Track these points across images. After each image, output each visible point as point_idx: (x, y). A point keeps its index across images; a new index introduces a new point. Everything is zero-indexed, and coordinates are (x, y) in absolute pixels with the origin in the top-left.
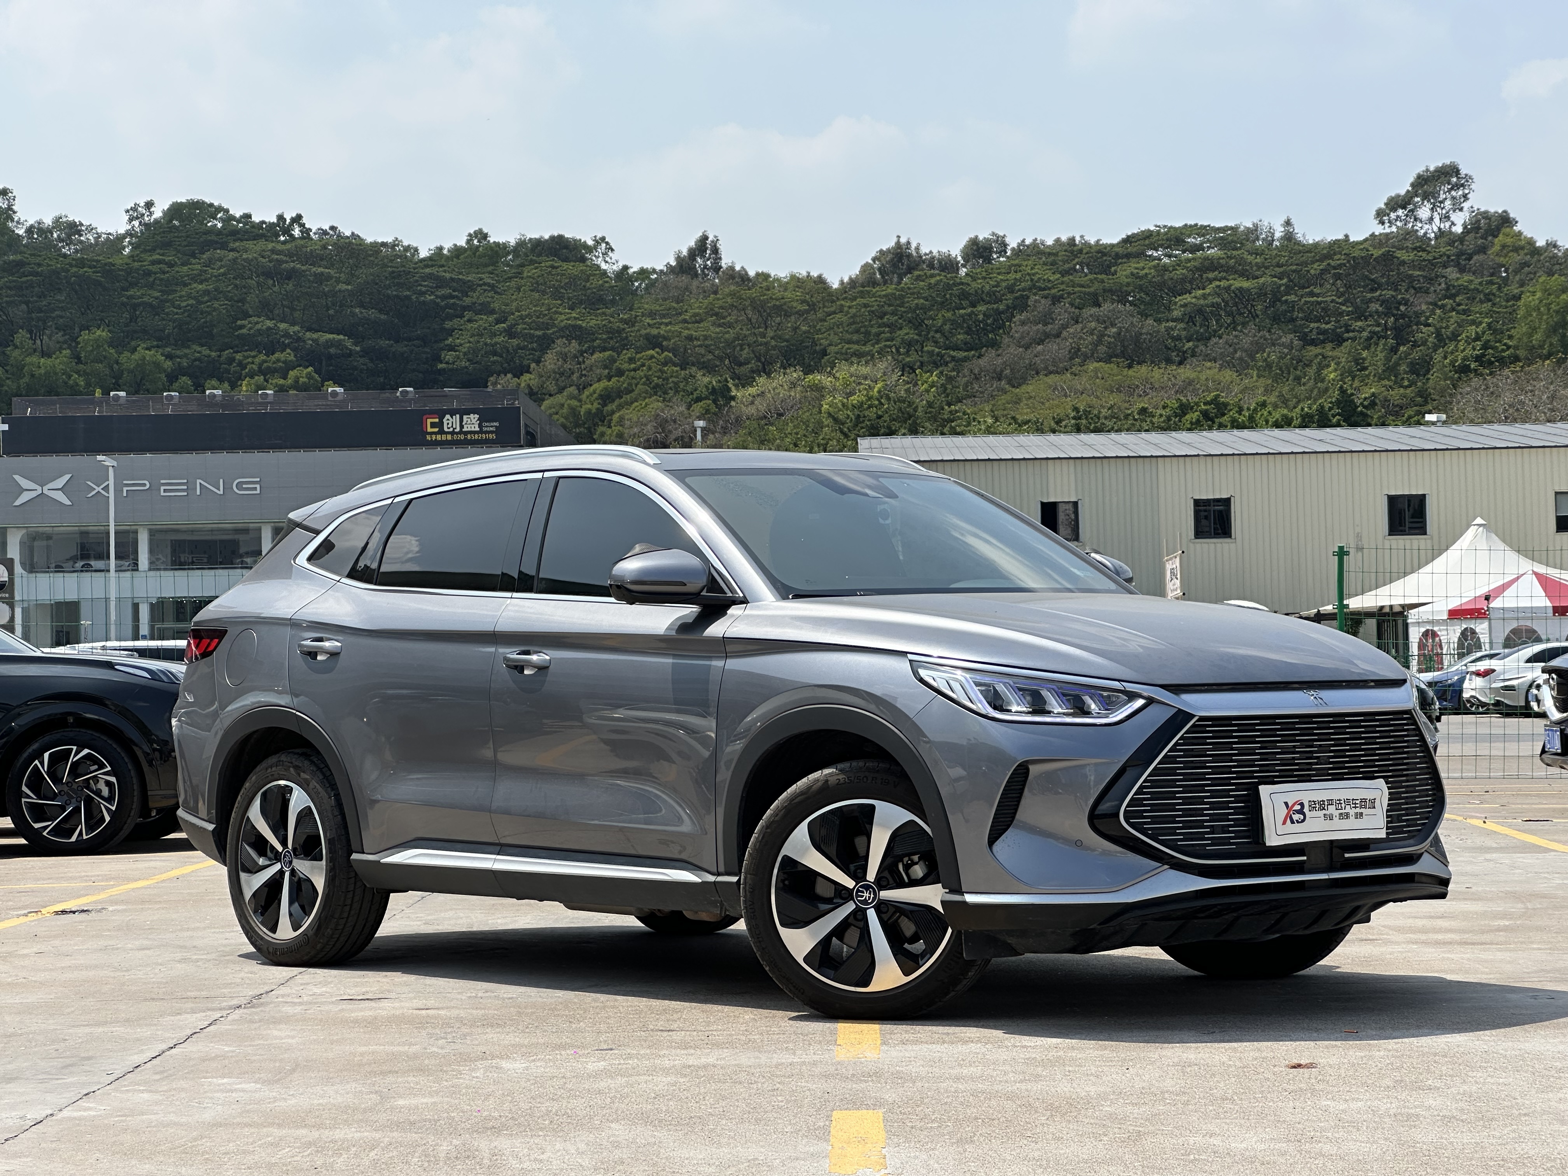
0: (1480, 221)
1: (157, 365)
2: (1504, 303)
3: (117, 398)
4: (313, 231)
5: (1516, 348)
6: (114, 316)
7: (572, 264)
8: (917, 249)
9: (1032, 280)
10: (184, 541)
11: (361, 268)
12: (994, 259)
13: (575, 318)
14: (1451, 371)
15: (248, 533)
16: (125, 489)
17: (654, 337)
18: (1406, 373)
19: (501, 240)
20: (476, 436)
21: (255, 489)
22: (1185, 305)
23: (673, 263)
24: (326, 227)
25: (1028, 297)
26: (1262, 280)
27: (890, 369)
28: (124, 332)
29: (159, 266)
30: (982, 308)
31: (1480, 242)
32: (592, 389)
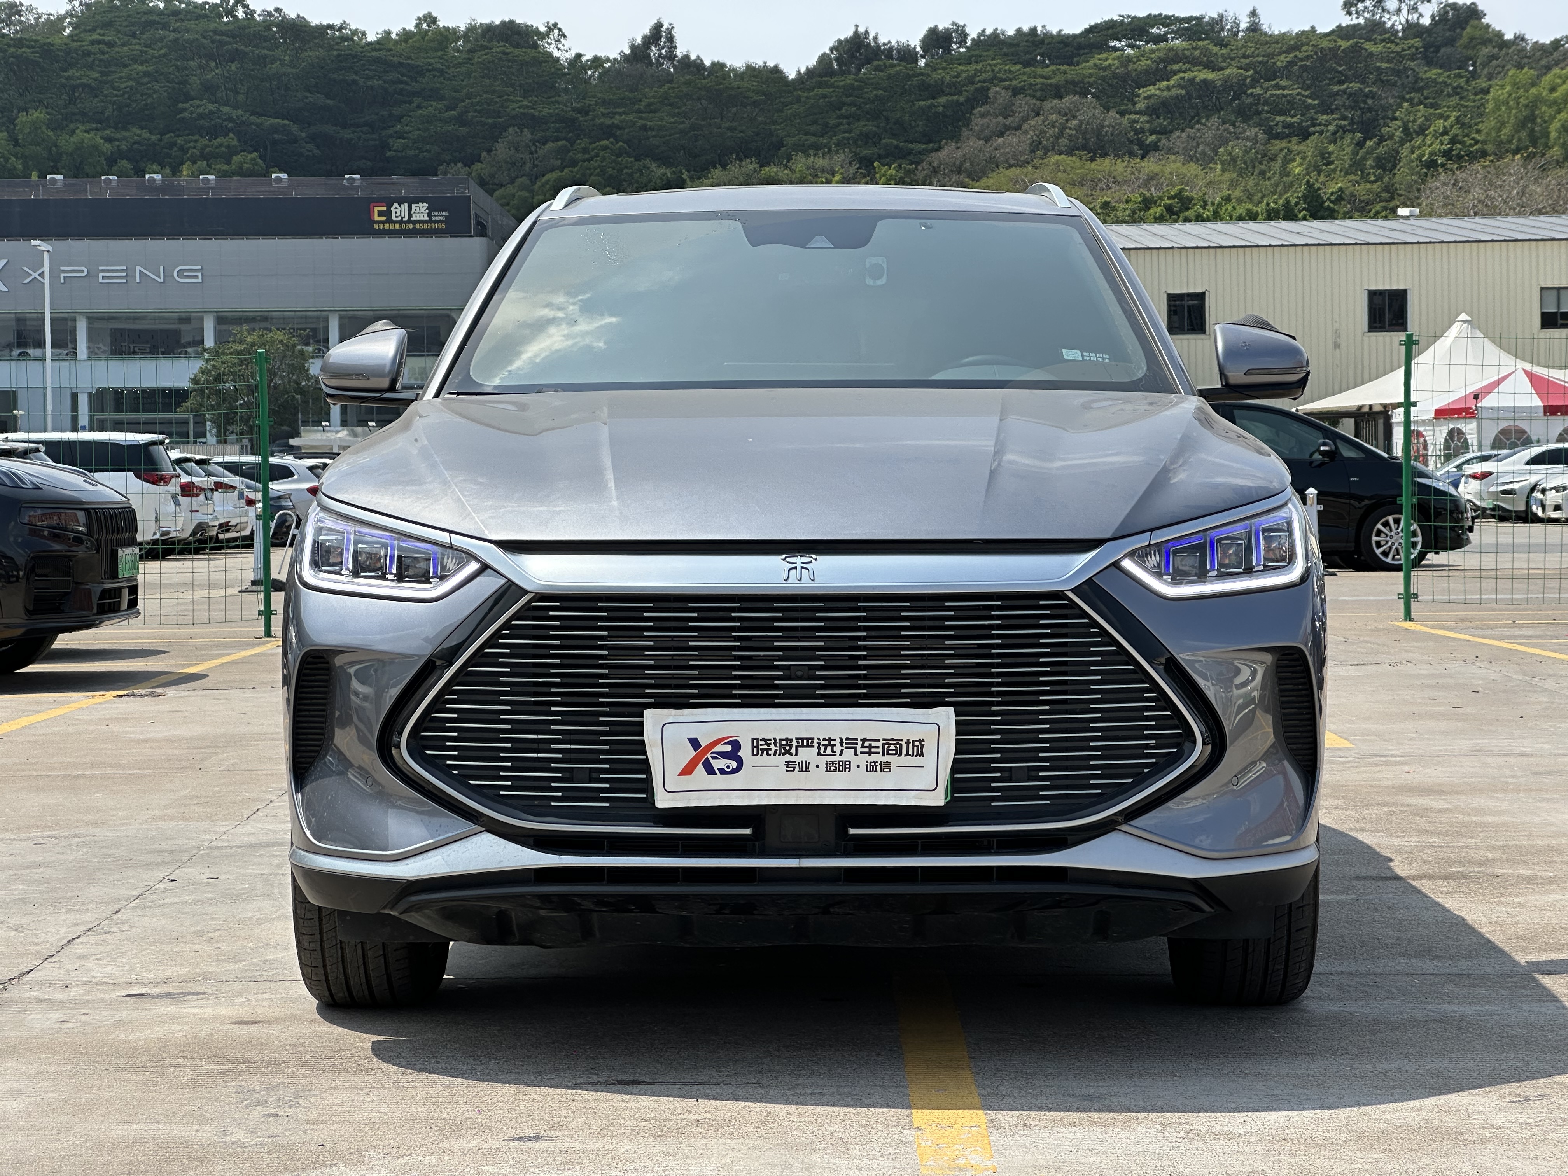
0: (1447, 12)
1: (95, 147)
2: (1472, 97)
3: (54, 181)
4: (258, 12)
5: (1484, 142)
6: (52, 98)
7: (524, 50)
8: (876, 38)
9: (993, 71)
10: (124, 329)
11: (306, 50)
12: (954, 50)
13: (527, 107)
14: (1417, 166)
15: (190, 323)
16: (62, 275)
17: (609, 126)
18: (1372, 167)
19: (451, 25)
20: (425, 225)
21: (197, 277)
22: (1148, 98)
23: (627, 51)
24: (271, 9)
25: (988, 89)
26: (1227, 72)
27: (847, 161)
28: (62, 114)
29: (98, 46)
30: (943, 100)
31: (1448, 34)
32: (544, 179)
